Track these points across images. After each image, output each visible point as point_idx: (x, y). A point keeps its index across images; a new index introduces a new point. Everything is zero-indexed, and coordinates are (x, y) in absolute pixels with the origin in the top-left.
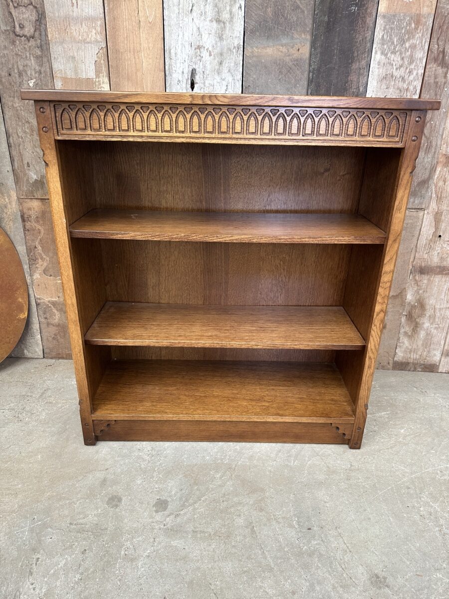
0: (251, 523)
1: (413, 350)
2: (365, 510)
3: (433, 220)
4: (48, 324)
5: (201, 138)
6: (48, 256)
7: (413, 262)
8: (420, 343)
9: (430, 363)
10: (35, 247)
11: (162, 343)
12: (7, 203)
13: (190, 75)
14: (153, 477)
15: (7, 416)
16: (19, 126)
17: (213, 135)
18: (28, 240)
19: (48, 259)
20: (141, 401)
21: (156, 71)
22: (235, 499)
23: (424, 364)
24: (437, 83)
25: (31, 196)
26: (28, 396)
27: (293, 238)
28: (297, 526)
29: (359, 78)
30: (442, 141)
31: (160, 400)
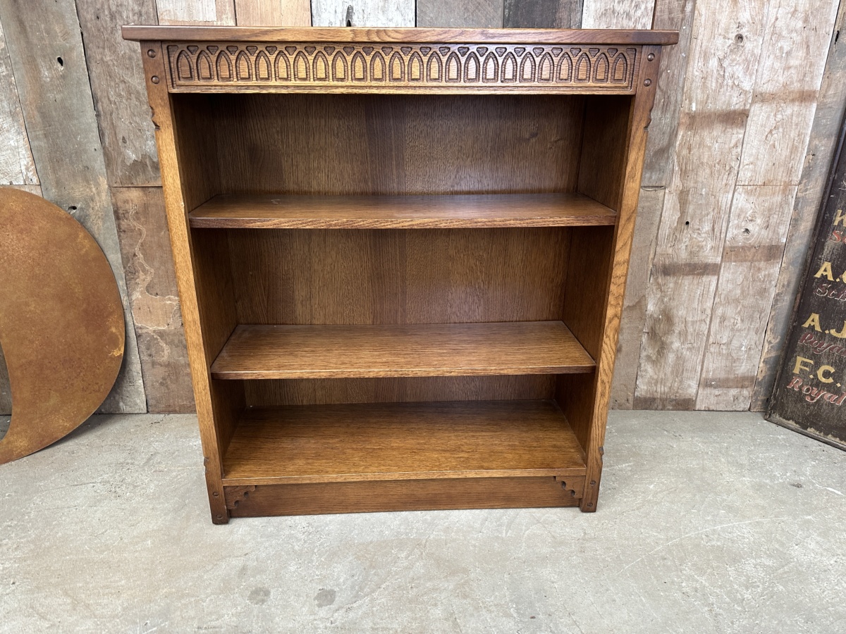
0: (452, 614)
1: (660, 380)
2: (607, 590)
3: (677, 202)
4: (154, 364)
5: (366, 87)
6: (152, 266)
7: (654, 259)
8: (668, 370)
9: (682, 398)
10: (135, 255)
11: (319, 374)
12: (94, 194)
13: (345, 14)
14: (312, 561)
15: (98, 491)
16: (111, 87)
17: (383, 84)
18: (125, 245)
19: (152, 271)
20: (291, 459)
21: (299, 10)
22: (429, 584)
23: (675, 400)
24: (673, 19)
25: (128, 184)
26: (128, 464)
27: (495, 221)
28: (515, 615)
29: (570, 15)
30: (682, 96)
31: (318, 456)
